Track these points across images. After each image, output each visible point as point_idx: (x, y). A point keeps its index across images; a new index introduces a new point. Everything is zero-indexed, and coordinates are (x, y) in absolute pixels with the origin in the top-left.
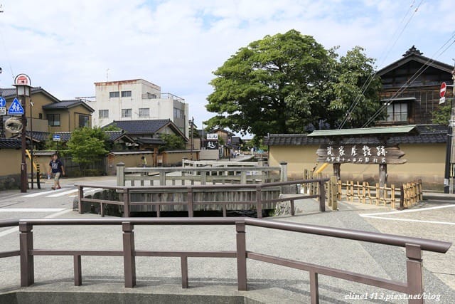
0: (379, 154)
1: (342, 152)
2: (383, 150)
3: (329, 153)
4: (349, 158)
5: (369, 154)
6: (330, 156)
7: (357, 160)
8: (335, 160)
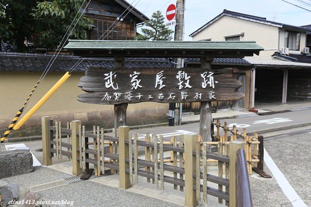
0: (204, 86)
1: (136, 84)
2: (212, 78)
3: (109, 84)
4: (151, 92)
5: (187, 85)
6: (111, 91)
7: (166, 96)
8: (121, 97)
